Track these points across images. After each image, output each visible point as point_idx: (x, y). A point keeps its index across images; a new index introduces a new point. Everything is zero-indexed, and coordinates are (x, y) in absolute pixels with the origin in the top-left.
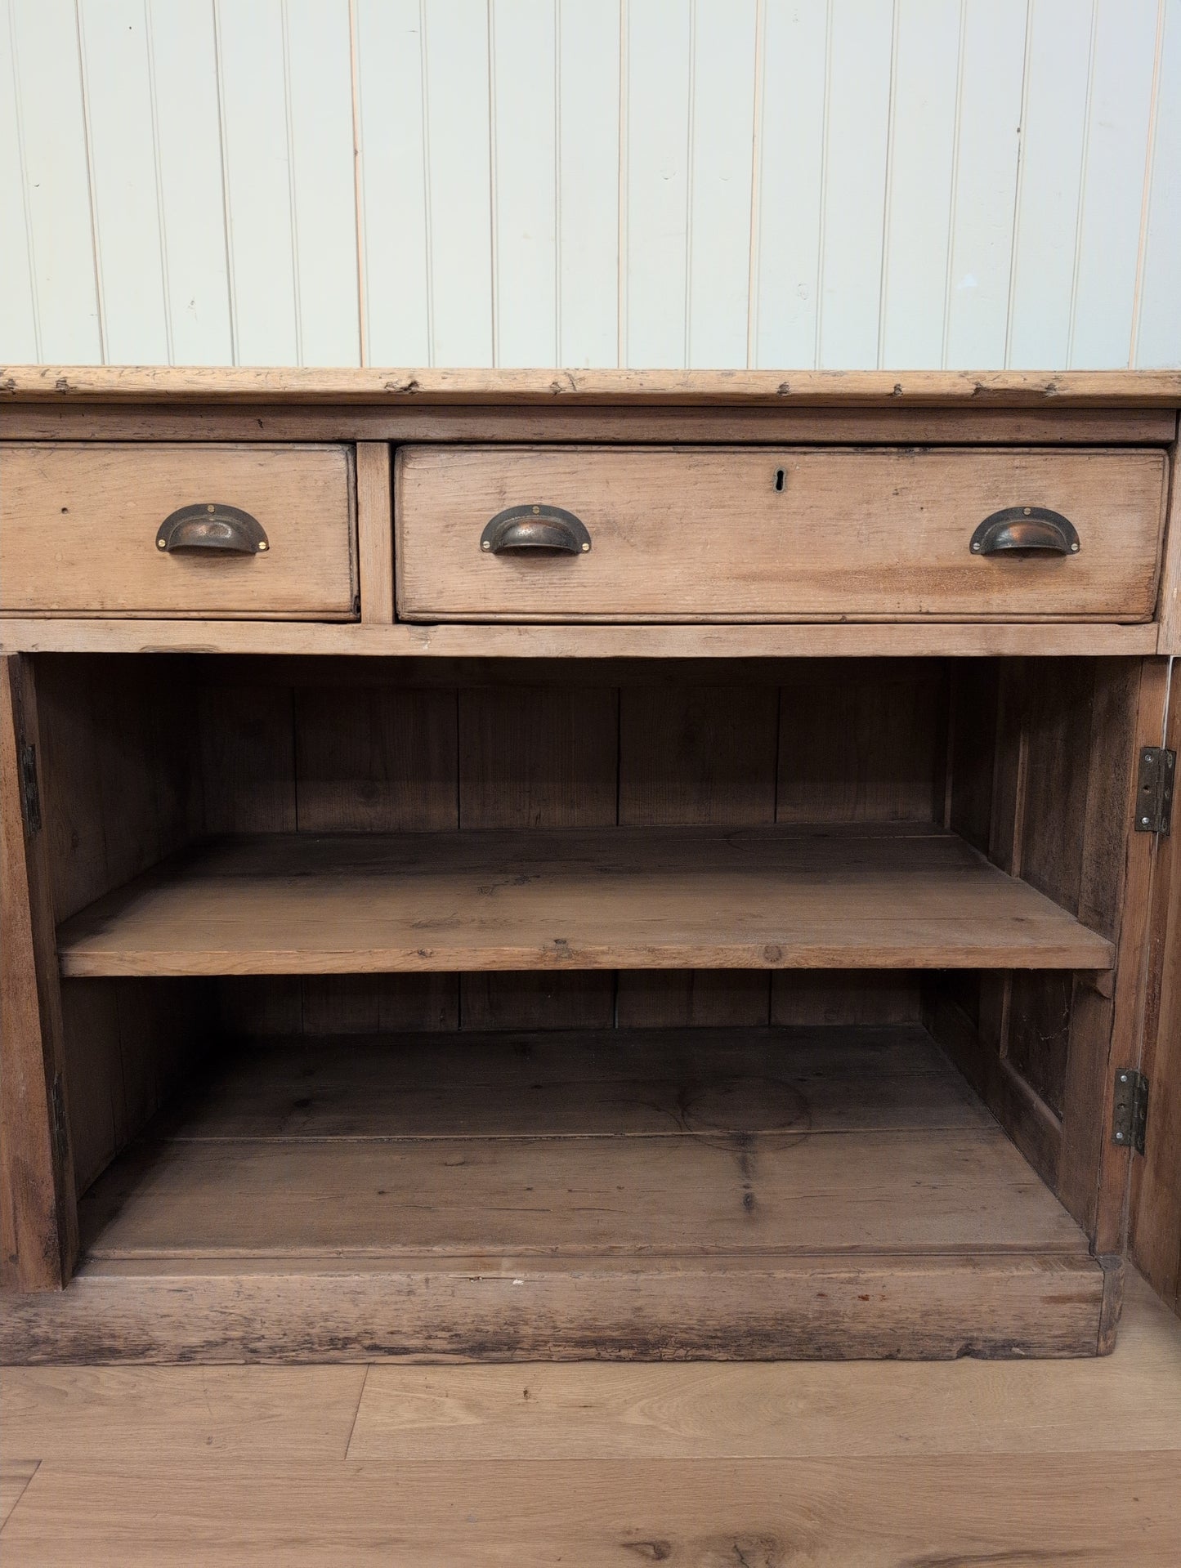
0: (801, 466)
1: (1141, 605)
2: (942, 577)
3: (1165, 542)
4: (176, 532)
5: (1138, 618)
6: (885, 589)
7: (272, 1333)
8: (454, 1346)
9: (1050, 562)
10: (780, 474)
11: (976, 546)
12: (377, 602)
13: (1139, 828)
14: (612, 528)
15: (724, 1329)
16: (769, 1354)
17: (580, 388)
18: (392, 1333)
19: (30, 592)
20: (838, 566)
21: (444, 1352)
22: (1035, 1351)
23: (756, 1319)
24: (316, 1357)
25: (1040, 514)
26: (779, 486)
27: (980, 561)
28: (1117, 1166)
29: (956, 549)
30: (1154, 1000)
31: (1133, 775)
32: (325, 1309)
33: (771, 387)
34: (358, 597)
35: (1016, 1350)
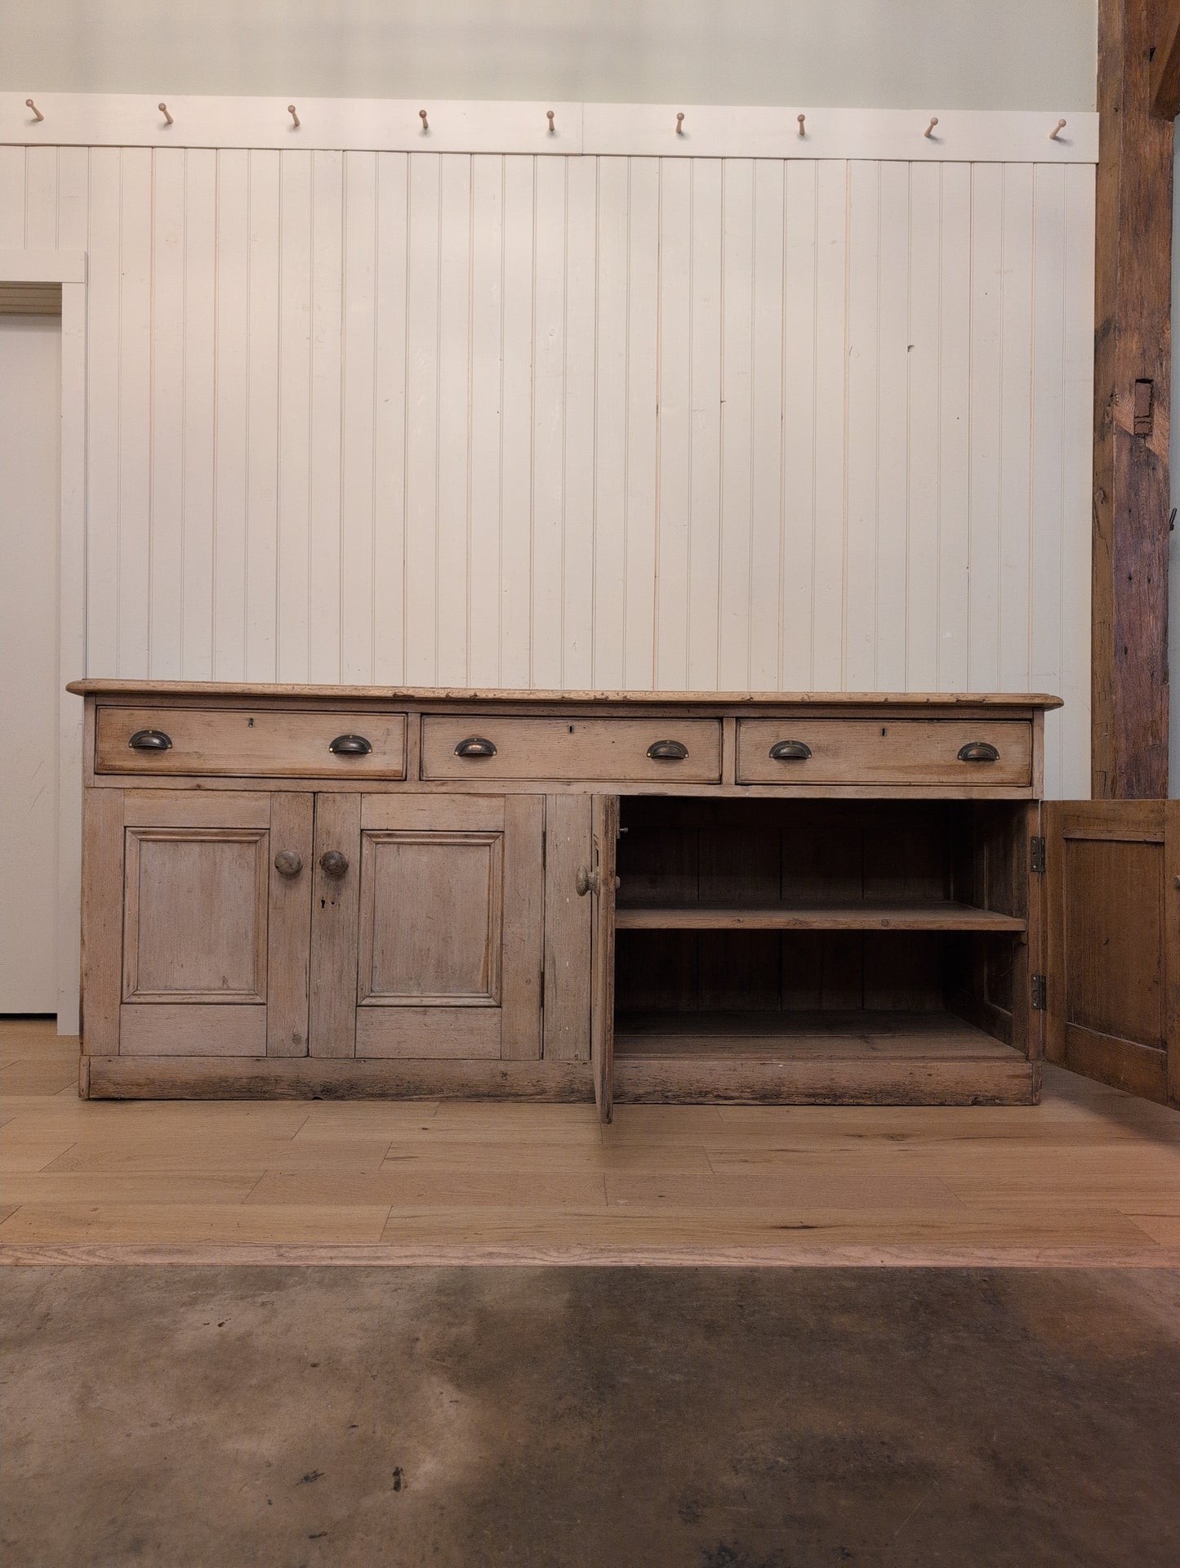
0: (893, 728)
1: (1025, 780)
2: (948, 769)
3: (1032, 756)
4: (655, 750)
5: (1024, 785)
6: (926, 774)
7: (675, 1088)
8: (754, 1096)
9: (987, 763)
10: (884, 730)
11: (960, 757)
12: (729, 776)
13: (1033, 870)
14: (819, 749)
15: (870, 1090)
16: (889, 1102)
17: (812, 700)
18: (726, 1089)
19: (598, 772)
20: (907, 764)
21: (749, 1099)
22: (1008, 1102)
23: (884, 1085)
24: (693, 1101)
25: (983, 745)
26: (883, 734)
27: (962, 762)
28: (1035, 1019)
29: (952, 758)
30: (1045, 940)
31: (1029, 849)
32: (698, 1077)
33: (882, 699)
34: (721, 776)
35: (997, 1101)
